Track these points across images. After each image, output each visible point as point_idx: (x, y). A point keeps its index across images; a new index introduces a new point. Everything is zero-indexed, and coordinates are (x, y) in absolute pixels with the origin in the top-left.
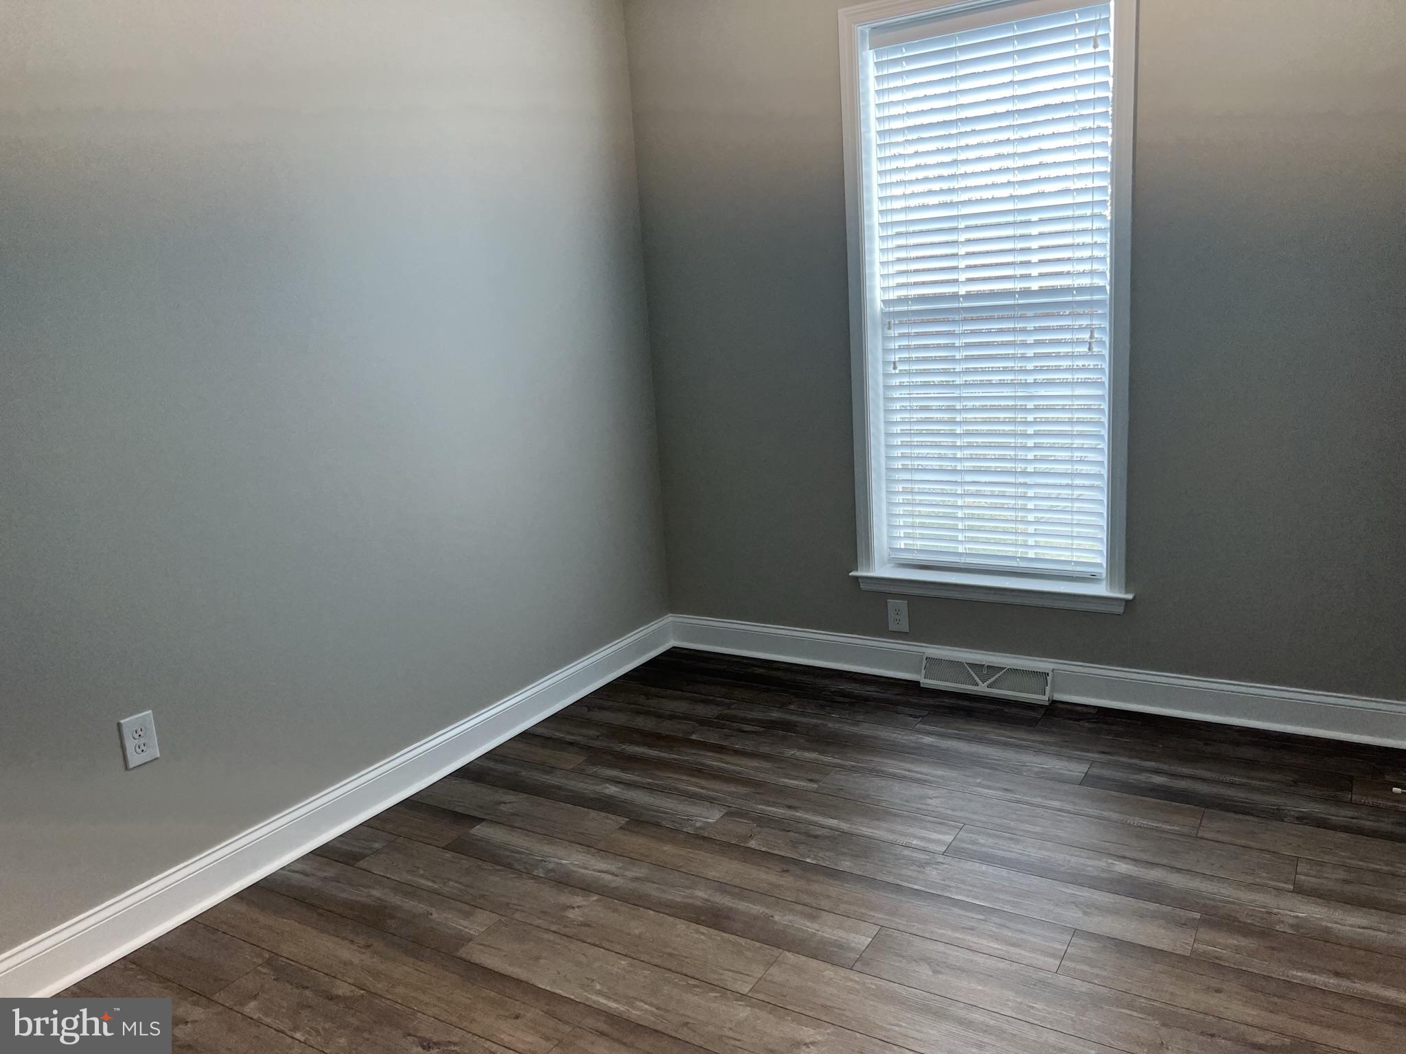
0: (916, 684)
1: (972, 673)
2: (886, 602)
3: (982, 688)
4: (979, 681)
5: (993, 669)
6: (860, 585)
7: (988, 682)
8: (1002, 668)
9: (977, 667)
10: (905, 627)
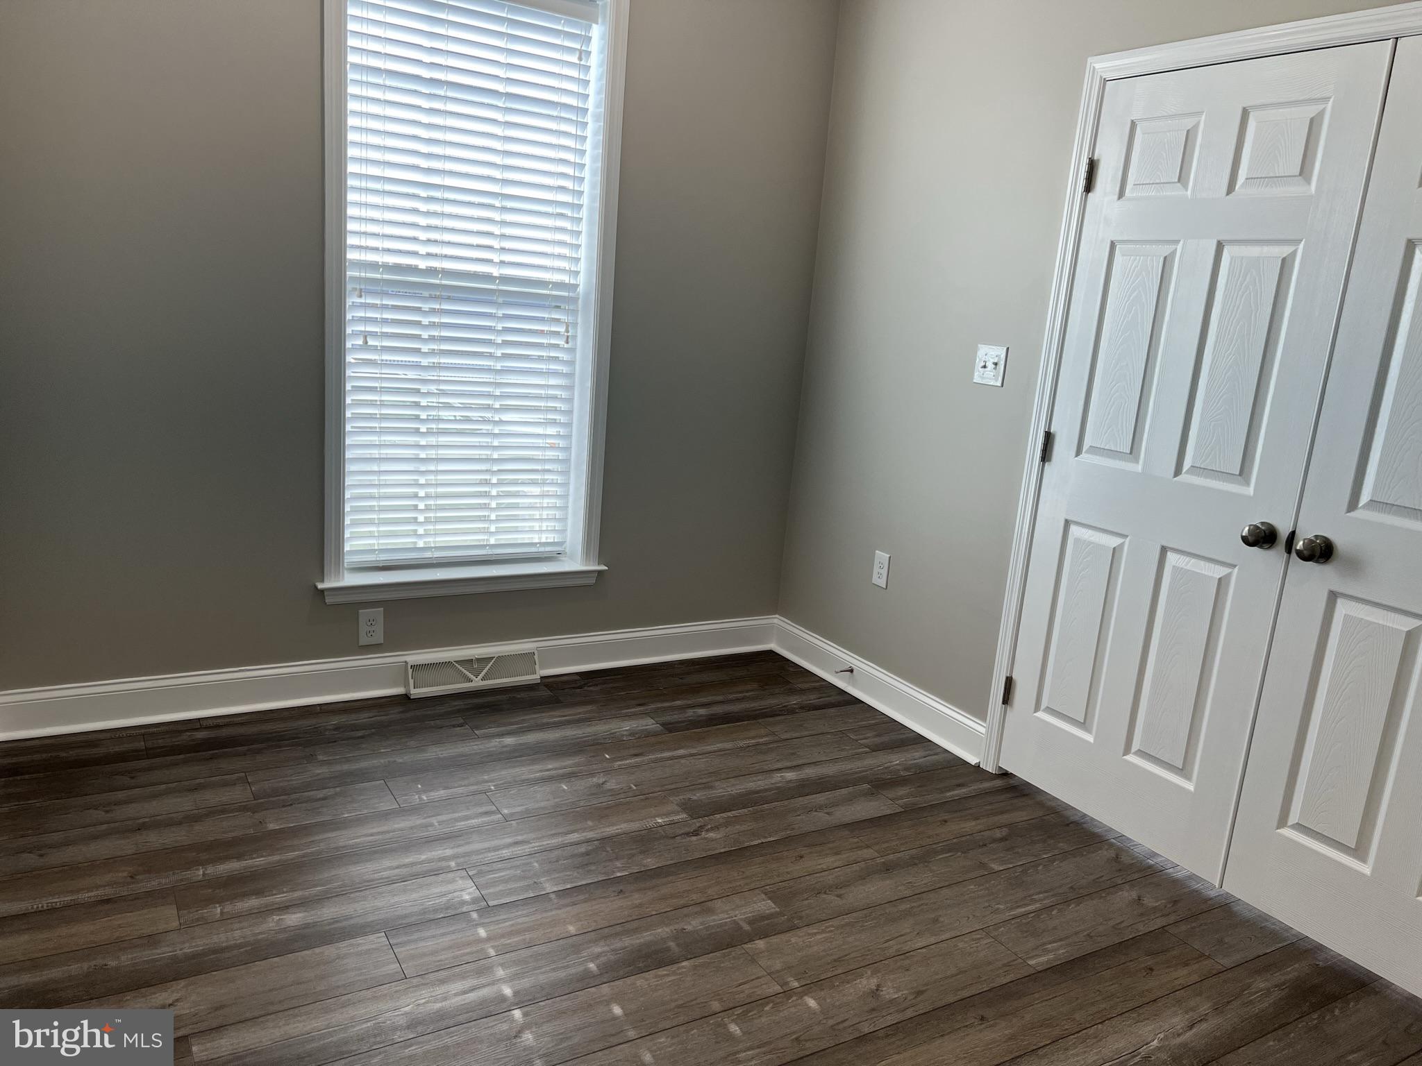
0: (406, 697)
1: (465, 671)
2: (358, 612)
3: (477, 683)
4: (472, 677)
5: (484, 661)
6: (325, 599)
7: (481, 675)
8: (493, 658)
9: (468, 663)
10: (379, 638)
